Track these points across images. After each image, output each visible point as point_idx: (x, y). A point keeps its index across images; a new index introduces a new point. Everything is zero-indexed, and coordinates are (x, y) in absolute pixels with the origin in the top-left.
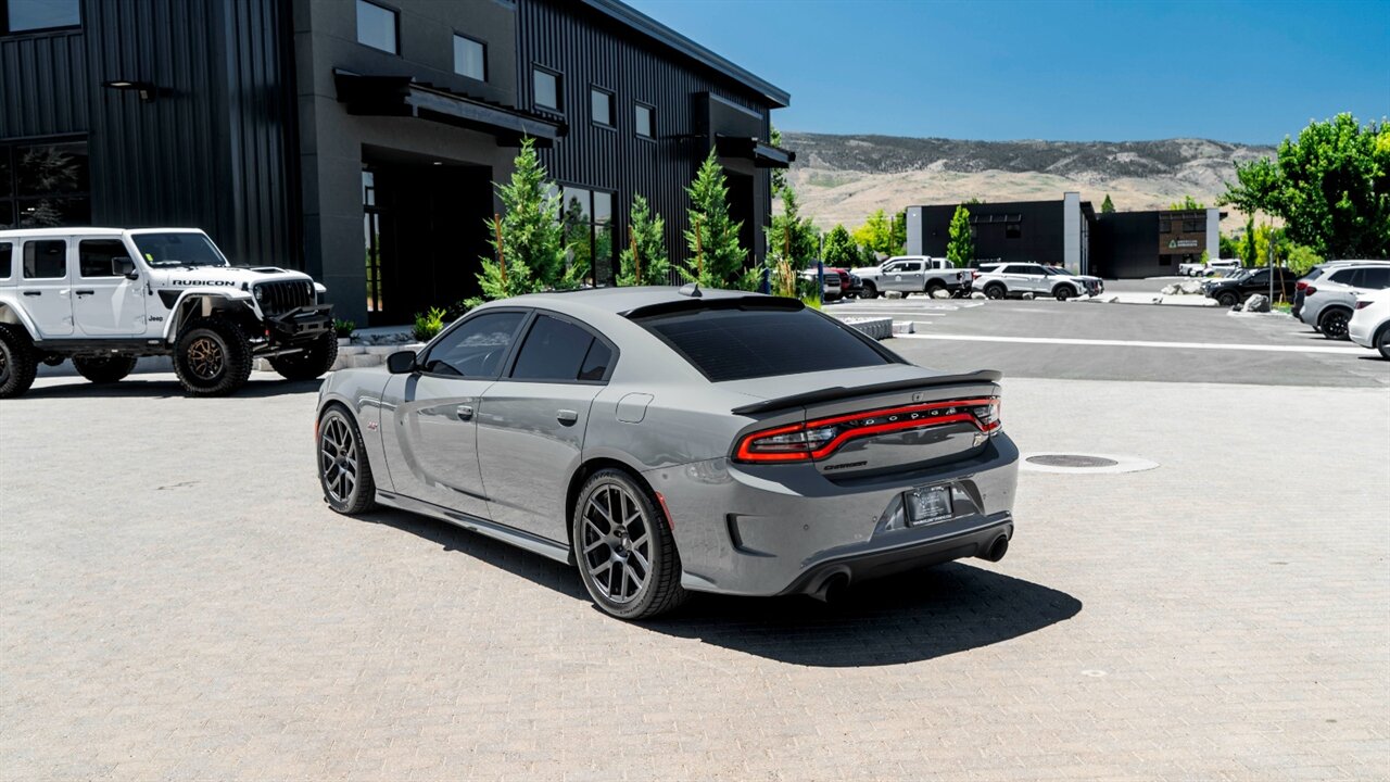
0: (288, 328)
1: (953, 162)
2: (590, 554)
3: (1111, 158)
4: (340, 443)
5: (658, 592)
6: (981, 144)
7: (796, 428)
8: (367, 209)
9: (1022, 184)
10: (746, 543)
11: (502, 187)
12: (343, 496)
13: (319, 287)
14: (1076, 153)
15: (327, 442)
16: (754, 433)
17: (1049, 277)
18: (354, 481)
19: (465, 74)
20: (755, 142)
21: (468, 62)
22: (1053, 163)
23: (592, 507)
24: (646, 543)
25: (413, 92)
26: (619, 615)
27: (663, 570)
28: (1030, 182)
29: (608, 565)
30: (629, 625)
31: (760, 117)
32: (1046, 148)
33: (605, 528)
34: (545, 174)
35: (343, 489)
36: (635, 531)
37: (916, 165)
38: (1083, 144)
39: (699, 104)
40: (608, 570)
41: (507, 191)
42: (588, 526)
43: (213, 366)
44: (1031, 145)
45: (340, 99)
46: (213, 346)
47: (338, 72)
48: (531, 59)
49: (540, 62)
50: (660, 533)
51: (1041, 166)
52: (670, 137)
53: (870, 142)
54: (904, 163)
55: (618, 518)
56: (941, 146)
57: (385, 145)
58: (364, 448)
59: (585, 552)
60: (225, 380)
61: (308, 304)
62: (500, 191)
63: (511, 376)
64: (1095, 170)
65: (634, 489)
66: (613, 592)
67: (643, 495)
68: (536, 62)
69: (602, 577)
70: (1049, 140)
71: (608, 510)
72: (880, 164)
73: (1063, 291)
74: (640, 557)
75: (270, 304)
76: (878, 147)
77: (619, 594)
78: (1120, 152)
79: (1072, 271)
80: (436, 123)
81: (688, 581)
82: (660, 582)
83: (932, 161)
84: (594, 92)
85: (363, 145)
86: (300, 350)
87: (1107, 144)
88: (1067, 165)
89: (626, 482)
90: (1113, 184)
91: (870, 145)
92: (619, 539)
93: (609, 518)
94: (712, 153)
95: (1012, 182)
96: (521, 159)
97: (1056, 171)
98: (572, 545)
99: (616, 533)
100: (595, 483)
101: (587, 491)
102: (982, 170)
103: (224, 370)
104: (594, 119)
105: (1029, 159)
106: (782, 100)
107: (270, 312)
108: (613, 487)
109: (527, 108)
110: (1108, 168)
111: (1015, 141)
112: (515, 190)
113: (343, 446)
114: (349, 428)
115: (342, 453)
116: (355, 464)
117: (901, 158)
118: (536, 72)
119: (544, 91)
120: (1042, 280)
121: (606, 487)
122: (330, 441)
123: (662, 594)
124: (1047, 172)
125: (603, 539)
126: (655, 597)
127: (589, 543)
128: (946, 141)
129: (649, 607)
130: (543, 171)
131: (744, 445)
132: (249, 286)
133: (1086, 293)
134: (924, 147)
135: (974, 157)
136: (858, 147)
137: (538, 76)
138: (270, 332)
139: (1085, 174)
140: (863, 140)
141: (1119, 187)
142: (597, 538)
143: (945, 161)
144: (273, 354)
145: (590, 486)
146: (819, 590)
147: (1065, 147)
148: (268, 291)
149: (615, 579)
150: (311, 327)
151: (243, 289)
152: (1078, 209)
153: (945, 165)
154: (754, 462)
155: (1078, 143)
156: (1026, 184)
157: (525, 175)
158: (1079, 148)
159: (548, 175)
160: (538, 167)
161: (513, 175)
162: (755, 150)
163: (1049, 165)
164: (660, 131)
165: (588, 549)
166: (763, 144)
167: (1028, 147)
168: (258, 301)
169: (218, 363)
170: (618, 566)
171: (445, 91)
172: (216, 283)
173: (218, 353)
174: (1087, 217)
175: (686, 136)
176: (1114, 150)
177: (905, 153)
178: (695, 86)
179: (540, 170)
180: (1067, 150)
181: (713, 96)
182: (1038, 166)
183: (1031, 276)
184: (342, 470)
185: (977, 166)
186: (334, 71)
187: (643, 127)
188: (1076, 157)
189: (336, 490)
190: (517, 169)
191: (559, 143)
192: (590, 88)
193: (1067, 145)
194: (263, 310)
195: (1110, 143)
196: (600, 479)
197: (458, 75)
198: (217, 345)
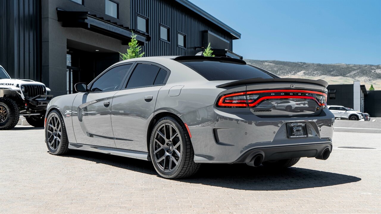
0: (34, 104)
1: (307, 72)
2: (156, 154)
3: (373, 71)
4: (55, 126)
5: (184, 165)
6: (319, 65)
7: (242, 93)
8: (68, 67)
9: (336, 81)
10: (221, 140)
11: (123, 55)
12: (55, 148)
13: (48, 89)
14: (358, 69)
15: (49, 126)
16: (225, 95)
17: (347, 112)
18: (60, 140)
19: (109, 15)
20: (226, 51)
21: (111, 10)
22: (349, 73)
23: (158, 134)
24: (180, 146)
25: (88, 17)
26: (168, 177)
27: (186, 155)
28: (339, 80)
29: (164, 158)
30: (172, 181)
31: (229, 42)
32: (346, 67)
33: (163, 142)
34: (141, 49)
35: (55, 145)
36: (175, 141)
37: (292, 73)
38: (362, 65)
39: (204, 35)
40: (164, 159)
41: (125, 56)
42: (156, 142)
43: (3, 118)
44: (340, 66)
45: (59, 20)
46: (4, 109)
47: (58, 9)
48: (136, 12)
49: (140, 13)
50: (186, 140)
51: (344, 74)
52: (192, 48)
53: (273, 63)
54: (287, 72)
55: (168, 137)
56: (302, 65)
57: (76, 40)
58: (65, 126)
59: (154, 153)
60: (8, 123)
61: (43, 94)
62: (122, 56)
63: (126, 87)
64: (367, 76)
65: (175, 123)
66: (165, 168)
67: (179, 125)
68: (138, 13)
69: (161, 163)
70: (347, 64)
71: (164, 135)
72: (278, 72)
73: (354, 117)
74: (177, 151)
75: (27, 93)
76: (277, 65)
77: (168, 169)
78: (377, 69)
79: (357, 111)
80: (97, 33)
81: (197, 159)
82: (185, 160)
83: (298, 72)
84: (161, 27)
85: (67, 39)
86: (39, 114)
87: (371, 66)
88: (355, 74)
89: (172, 121)
90: (374, 82)
91: (274, 64)
92: (168, 147)
93: (165, 138)
94: (209, 45)
95: (332, 81)
96: (131, 43)
97: (350, 76)
98: (149, 152)
99: (167, 144)
100: (159, 124)
101: (156, 127)
102: (319, 76)
103: (8, 119)
104: (161, 37)
105: (339, 71)
106: (238, 36)
107: (28, 97)
108: (167, 124)
109: (134, 28)
110: (372, 75)
111: (333, 64)
112: (128, 55)
113: (56, 127)
114: (59, 119)
115: (56, 130)
116: (60, 133)
117: (286, 70)
118: (138, 17)
119: (141, 25)
120: (344, 113)
121: (164, 125)
122: (51, 126)
123: (186, 166)
124: (347, 77)
125: (162, 147)
126: (183, 168)
127: (156, 150)
128: (305, 63)
129: (180, 172)
130: (140, 48)
131: (221, 100)
132: (19, 86)
133: (363, 118)
134: (296, 66)
135: (316, 70)
136: (268, 65)
137: (139, 19)
138: (27, 105)
139: (362, 78)
140: (271, 62)
141: (376, 83)
142: (159, 147)
143: (304, 71)
144: (28, 115)
145: (157, 125)
146: (251, 161)
147: (354, 66)
148: (27, 88)
149: (167, 163)
150: (44, 103)
151: (17, 87)
152: (359, 88)
153: (304, 73)
154: (225, 107)
155: (359, 65)
156: (338, 81)
157: (132, 50)
158: (360, 67)
159: (142, 49)
160: (138, 47)
161: (128, 50)
162: (226, 54)
163: (347, 74)
164: (188, 45)
165: (156, 152)
166: (230, 52)
167: (339, 66)
168: (23, 92)
169: (6, 116)
170: (168, 157)
171: (101, 19)
172: (6, 84)
173: (5, 112)
174: (363, 92)
175: (198, 47)
176: (375, 68)
177: (288, 68)
178: (202, 28)
179: (138, 48)
180: (355, 68)
181: (209, 32)
182: (342, 74)
183: (340, 111)
184: (55, 137)
185: (317, 74)
186: (57, 9)
187: (181, 42)
188: (358, 71)
189: (52, 146)
190: (130, 47)
191: (147, 44)
192: (160, 25)
193: (355, 66)
194: (25, 96)
195: (373, 65)
196: (161, 122)
197: (106, 15)
198: (6, 109)
